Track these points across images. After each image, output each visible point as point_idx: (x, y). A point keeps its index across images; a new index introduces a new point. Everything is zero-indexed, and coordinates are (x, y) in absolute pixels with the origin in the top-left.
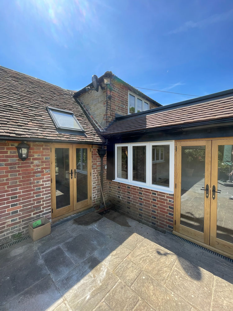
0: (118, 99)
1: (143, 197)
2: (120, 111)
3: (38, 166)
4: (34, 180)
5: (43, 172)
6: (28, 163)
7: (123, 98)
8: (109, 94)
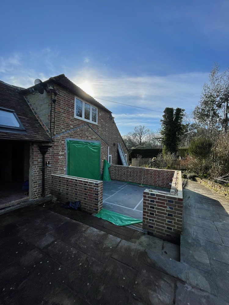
0: (64, 102)
1: (77, 187)
2: (65, 114)
7: (70, 102)
8: (53, 98)
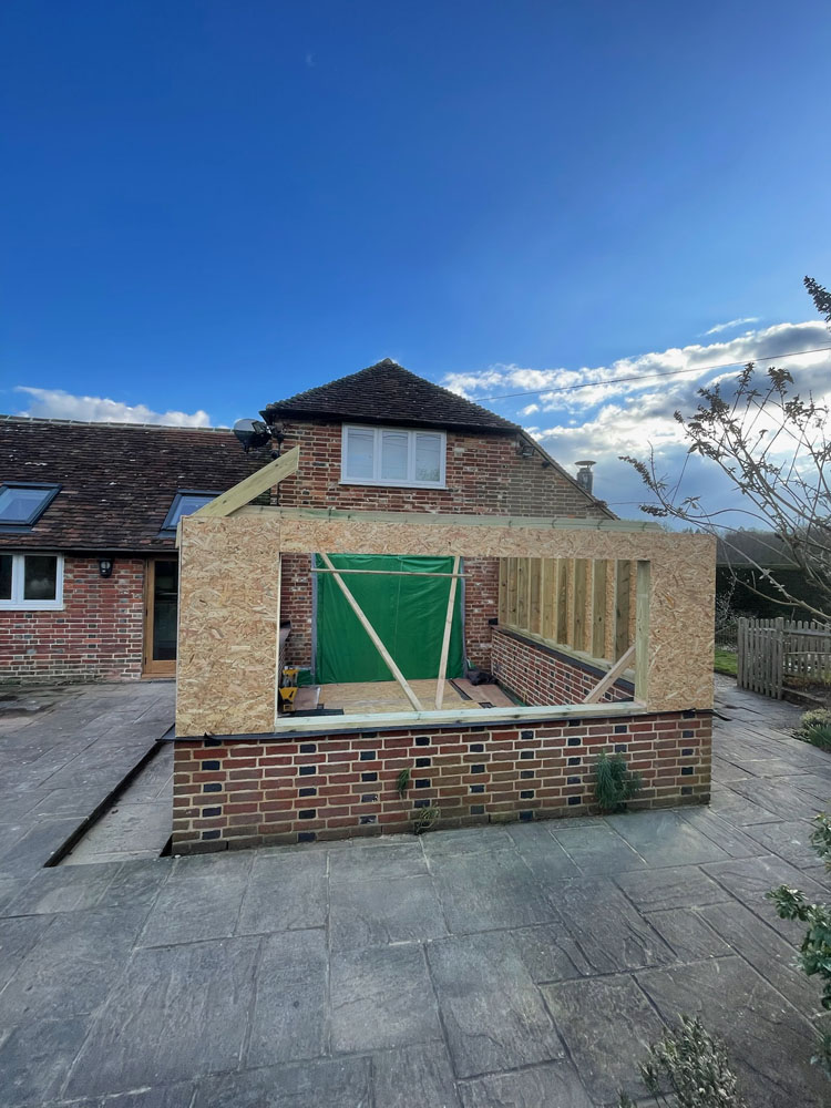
2: (311, 479)
3: (125, 587)
4: (118, 606)
5: (131, 596)
6: (111, 582)
7: (325, 445)
